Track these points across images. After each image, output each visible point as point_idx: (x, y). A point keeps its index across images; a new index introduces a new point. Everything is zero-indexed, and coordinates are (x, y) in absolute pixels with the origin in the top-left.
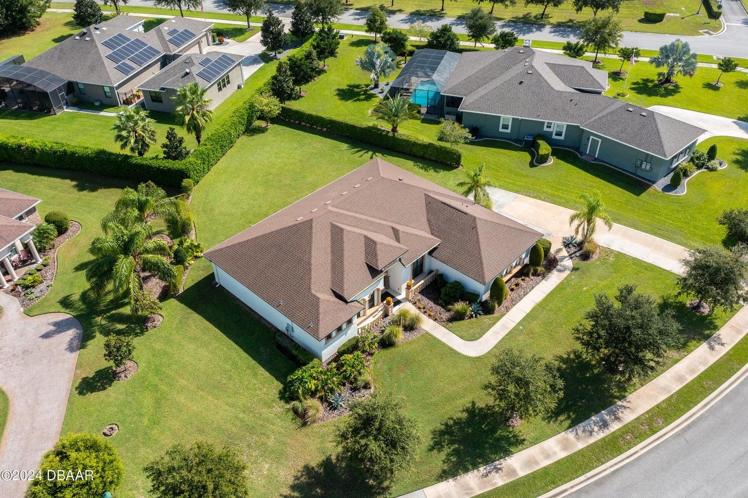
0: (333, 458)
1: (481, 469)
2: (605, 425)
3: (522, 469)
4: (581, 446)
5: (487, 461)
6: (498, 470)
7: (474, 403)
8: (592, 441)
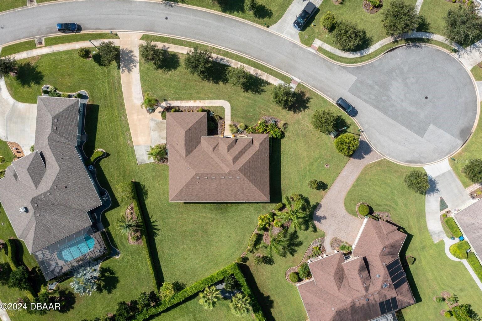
0: (287, 110)
1: (260, 77)
2: (222, 59)
3: (252, 69)
4: (233, 61)
5: (257, 77)
6: (257, 74)
7: (244, 92)
8: (230, 59)
